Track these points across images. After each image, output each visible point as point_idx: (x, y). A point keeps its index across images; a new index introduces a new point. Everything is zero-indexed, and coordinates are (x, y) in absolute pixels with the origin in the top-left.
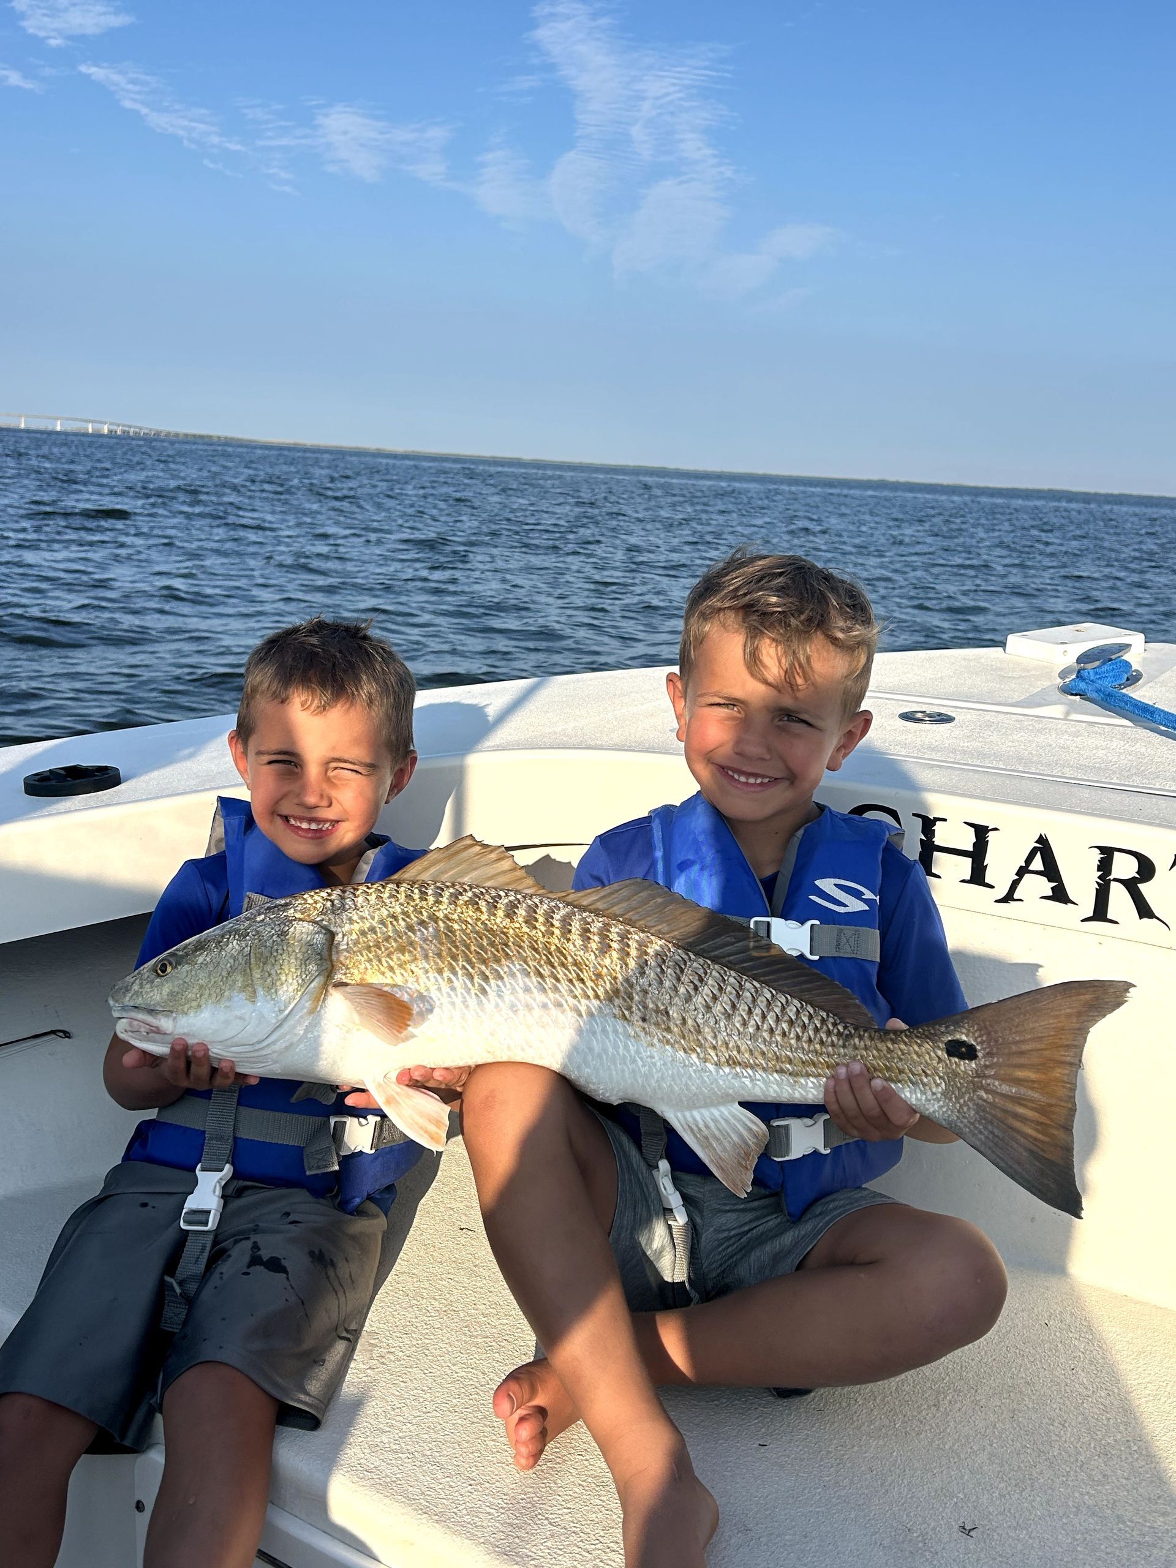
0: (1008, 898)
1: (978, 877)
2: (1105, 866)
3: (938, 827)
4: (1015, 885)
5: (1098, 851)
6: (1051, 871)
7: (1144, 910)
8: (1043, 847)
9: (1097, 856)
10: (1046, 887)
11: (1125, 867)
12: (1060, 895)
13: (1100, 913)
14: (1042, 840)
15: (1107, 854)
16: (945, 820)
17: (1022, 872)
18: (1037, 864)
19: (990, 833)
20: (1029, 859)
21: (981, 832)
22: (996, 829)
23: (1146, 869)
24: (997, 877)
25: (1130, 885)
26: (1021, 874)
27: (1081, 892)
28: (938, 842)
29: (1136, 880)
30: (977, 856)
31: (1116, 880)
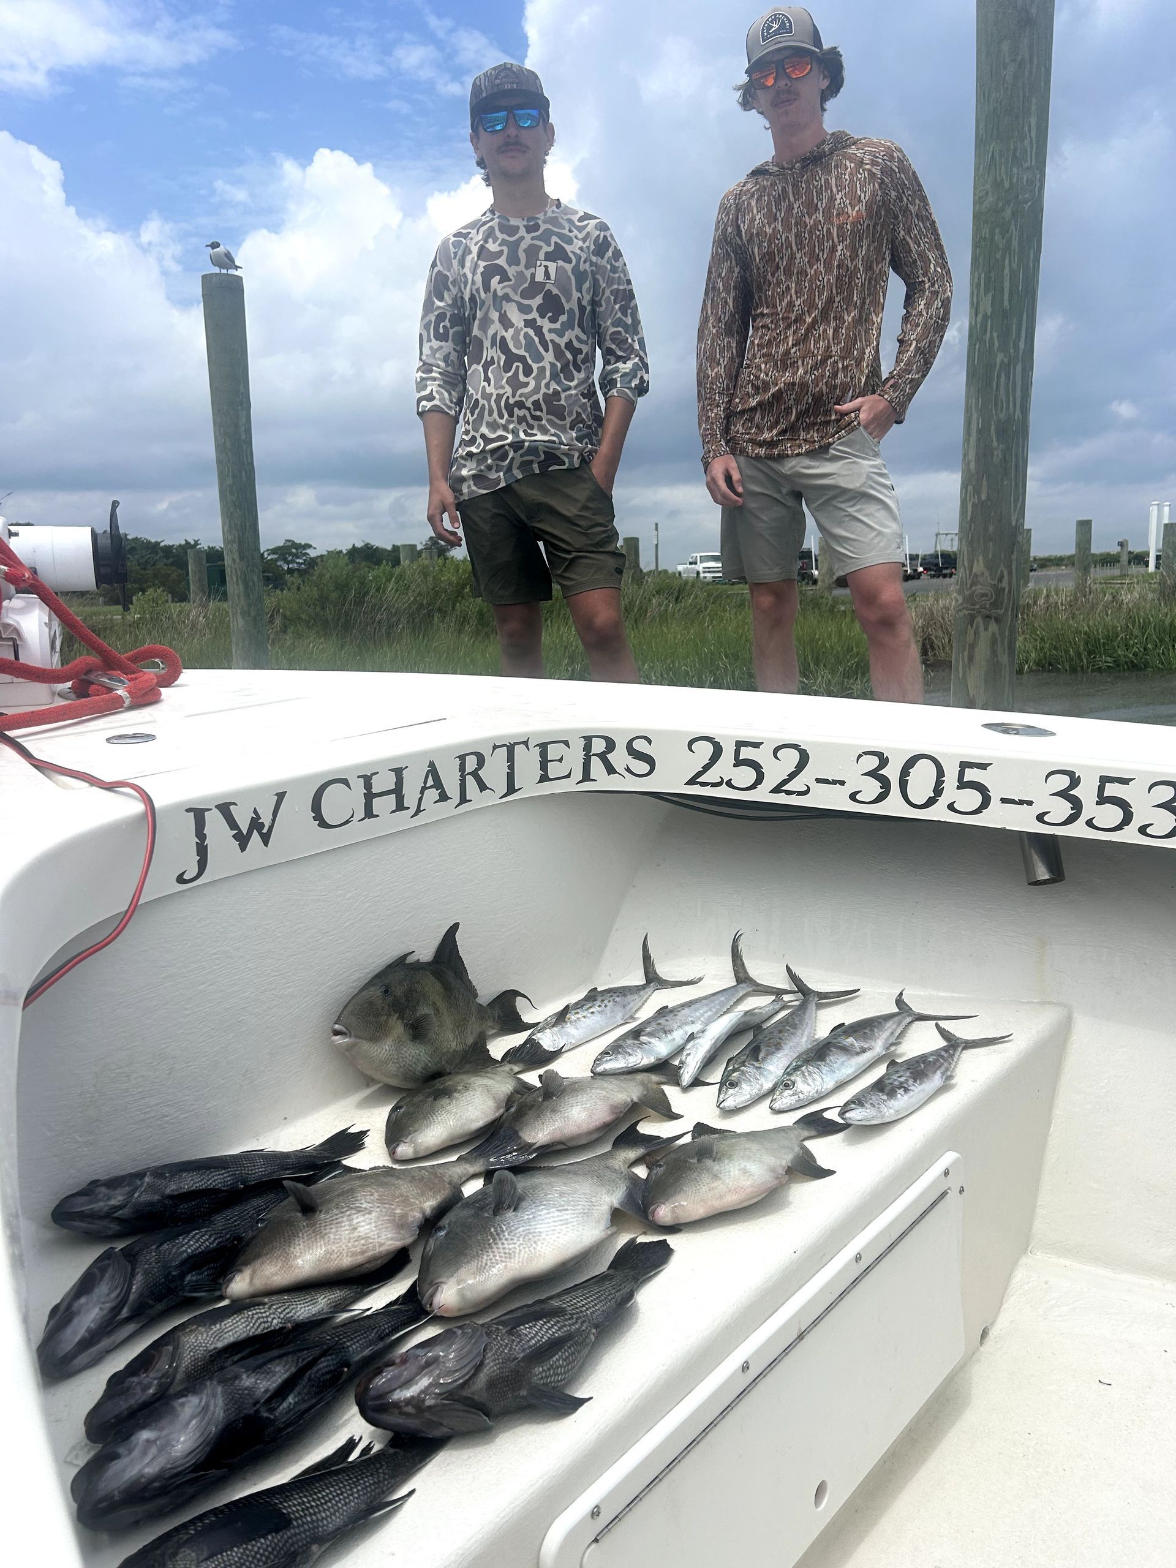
0: (418, 811)
1: (400, 806)
2: (462, 768)
3: (374, 780)
4: (420, 799)
5: (458, 759)
6: (438, 784)
7: (483, 787)
8: (433, 770)
9: (458, 762)
10: (432, 794)
11: (471, 763)
12: (443, 797)
13: (463, 800)
14: (432, 765)
15: (462, 758)
16: (377, 773)
17: (423, 789)
18: (430, 782)
19: (404, 772)
20: (425, 782)
21: (398, 772)
22: (406, 767)
23: (481, 760)
24: (410, 801)
25: (475, 774)
26: (422, 793)
27: (452, 789)
28: (374, 791)
29: (477, 770)
30: (398, 791)
31: (468, 774)
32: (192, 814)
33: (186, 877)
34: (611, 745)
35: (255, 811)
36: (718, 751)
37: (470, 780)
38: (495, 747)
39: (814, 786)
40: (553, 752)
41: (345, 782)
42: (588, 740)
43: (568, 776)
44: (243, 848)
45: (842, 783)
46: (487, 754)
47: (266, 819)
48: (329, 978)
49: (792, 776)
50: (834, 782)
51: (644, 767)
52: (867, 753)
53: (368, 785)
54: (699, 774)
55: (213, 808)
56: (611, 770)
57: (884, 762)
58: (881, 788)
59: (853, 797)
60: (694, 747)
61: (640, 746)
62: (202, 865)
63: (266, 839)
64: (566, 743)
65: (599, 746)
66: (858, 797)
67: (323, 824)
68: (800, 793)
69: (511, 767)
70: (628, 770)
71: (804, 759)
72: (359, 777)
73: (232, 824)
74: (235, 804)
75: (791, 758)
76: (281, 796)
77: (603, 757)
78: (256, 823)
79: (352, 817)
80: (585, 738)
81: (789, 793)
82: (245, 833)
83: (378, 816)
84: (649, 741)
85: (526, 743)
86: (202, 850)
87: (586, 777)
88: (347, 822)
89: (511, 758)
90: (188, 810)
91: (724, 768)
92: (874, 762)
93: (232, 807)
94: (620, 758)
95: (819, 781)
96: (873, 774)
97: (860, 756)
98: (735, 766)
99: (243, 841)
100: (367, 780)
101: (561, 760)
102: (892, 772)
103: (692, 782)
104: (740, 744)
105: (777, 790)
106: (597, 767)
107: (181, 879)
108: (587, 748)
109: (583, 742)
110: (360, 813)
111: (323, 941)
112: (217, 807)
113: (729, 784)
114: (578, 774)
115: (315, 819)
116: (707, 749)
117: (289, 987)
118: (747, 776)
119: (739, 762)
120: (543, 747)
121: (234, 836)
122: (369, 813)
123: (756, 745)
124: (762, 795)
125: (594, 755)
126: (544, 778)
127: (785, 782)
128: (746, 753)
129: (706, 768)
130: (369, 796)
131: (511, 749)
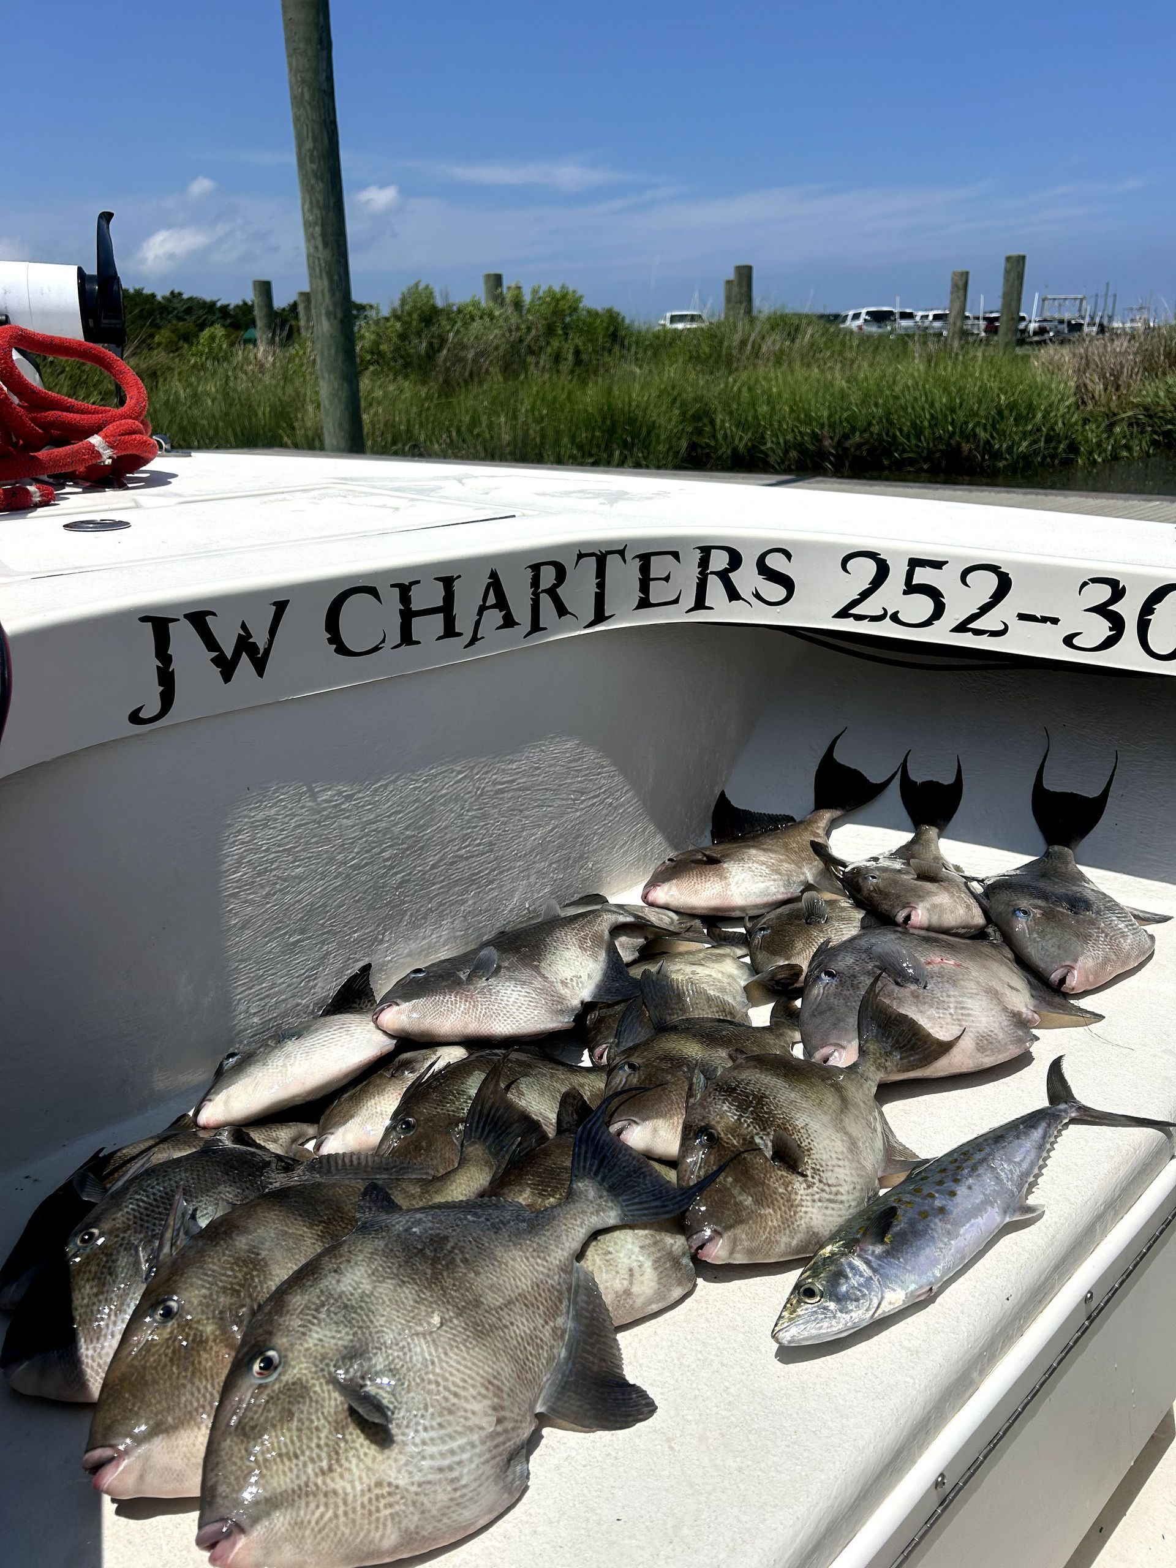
0: (474, 639)
1: (450, 631)
2: (535, 582)
3: (414, 592)
4: (477, 624)
5: (530, 570)
6: (502, 603)
7: (562, 611)
8: (495, 583)
9: (529, 574)
10: (494, 617)
11: (548, 577)
12: (509, 622)
13: (536, 627)
14: (494, 575)
15: (536, 568)
16: (418, 582)
17: (482, 609)
18: (492, 600)
19: (456, 583)
20: (485, 599)
21: (448, 582)
22: (459, 577)
23: (561, 573)
24: (464, 623)
25: (552, 592)
26: (480, 613)
27: (522, 612)
28: (415, 607)
29: (555, 586)
30: (447, 609)
31: (543, 591)
32: (150, 624)
33: (143, 715)
34: (735, 560)
35: (244, 626)
36: (883, 571)
37: (546, 601)
38: (581, 556)
39: (1015, 625)
40: (658, 566)
41: (373, 591)
42: (706, 552)
43: (676, 601)
44: (227, 676)
45: (1055, 621)
46: (569, 564)
47: (260, 639)
48: (353, 855)
49: (985, 609)
50: (1044, 620)
51: (780, 592)
52: (1095, 580)
53: (405, 598)
54: (854, 603)
55: (182, 618)
56: (733, 595)
57: (1118, 593)
58: (1111, 629)
59: (1068, 641)
60: (849, 566)
61: (775, 562)
62: (167, 699)
63: (260, 666)
64: (676, 555)
65: (719, 561)
66: (1075, 641)
67: (342, 650)
68: (994, 634)
69: (601, 585)
70: (757, 596)
71: (1004, 585)
72: (393, 586)
73: (211, 643)
74: (214, 614)
75: (985, 584)
76: (281, 607)
77: (724, 576)
78: (244, 644)
79: (383, 641)
80: (700, 548)
81: (978, 632)
82: (229, 656)
83: (418, 643)
84: (789, 556)
85: (622, 553)
86: (166, 679)
87: (700, 603)
88: (376, 649)
89: (601, 573)
90: (144, 619)
91: (891, 595)
92: (1105, 592)
93: (209, 619)
94: (746, 578)
95: (1022, 617)
96: (1101, 610)
97: (1085, 584)
98: (905, 593)
99: (227, 668)
100: (404, 591)
101: (667, 579)
102: (1129, 609)
103: (843, 614)
104: (915, 563)
105: (961, 628)
106: (715, 589)
107: (135, 718)
108: (704, 563)
109: (698, 555)
110: (395, 637)
111: (343, 807)
112: (186, 616)
113: (895, 618)
114: (689, 600)
115: (330, 641)
116: (870, 568)
117: (299, 866)
118: (920, 607)
119: (911, 588)
120: (645, 560)
121: (212, 660)
122: (407, 638)
123: (938, 565)
124: (940, 634)
125: (712, 573)
126: (644, 603)
127: (973, 618)
128: (922, 576)
129: (865, 595)
130: (407, 615)
131: (601, 560)
